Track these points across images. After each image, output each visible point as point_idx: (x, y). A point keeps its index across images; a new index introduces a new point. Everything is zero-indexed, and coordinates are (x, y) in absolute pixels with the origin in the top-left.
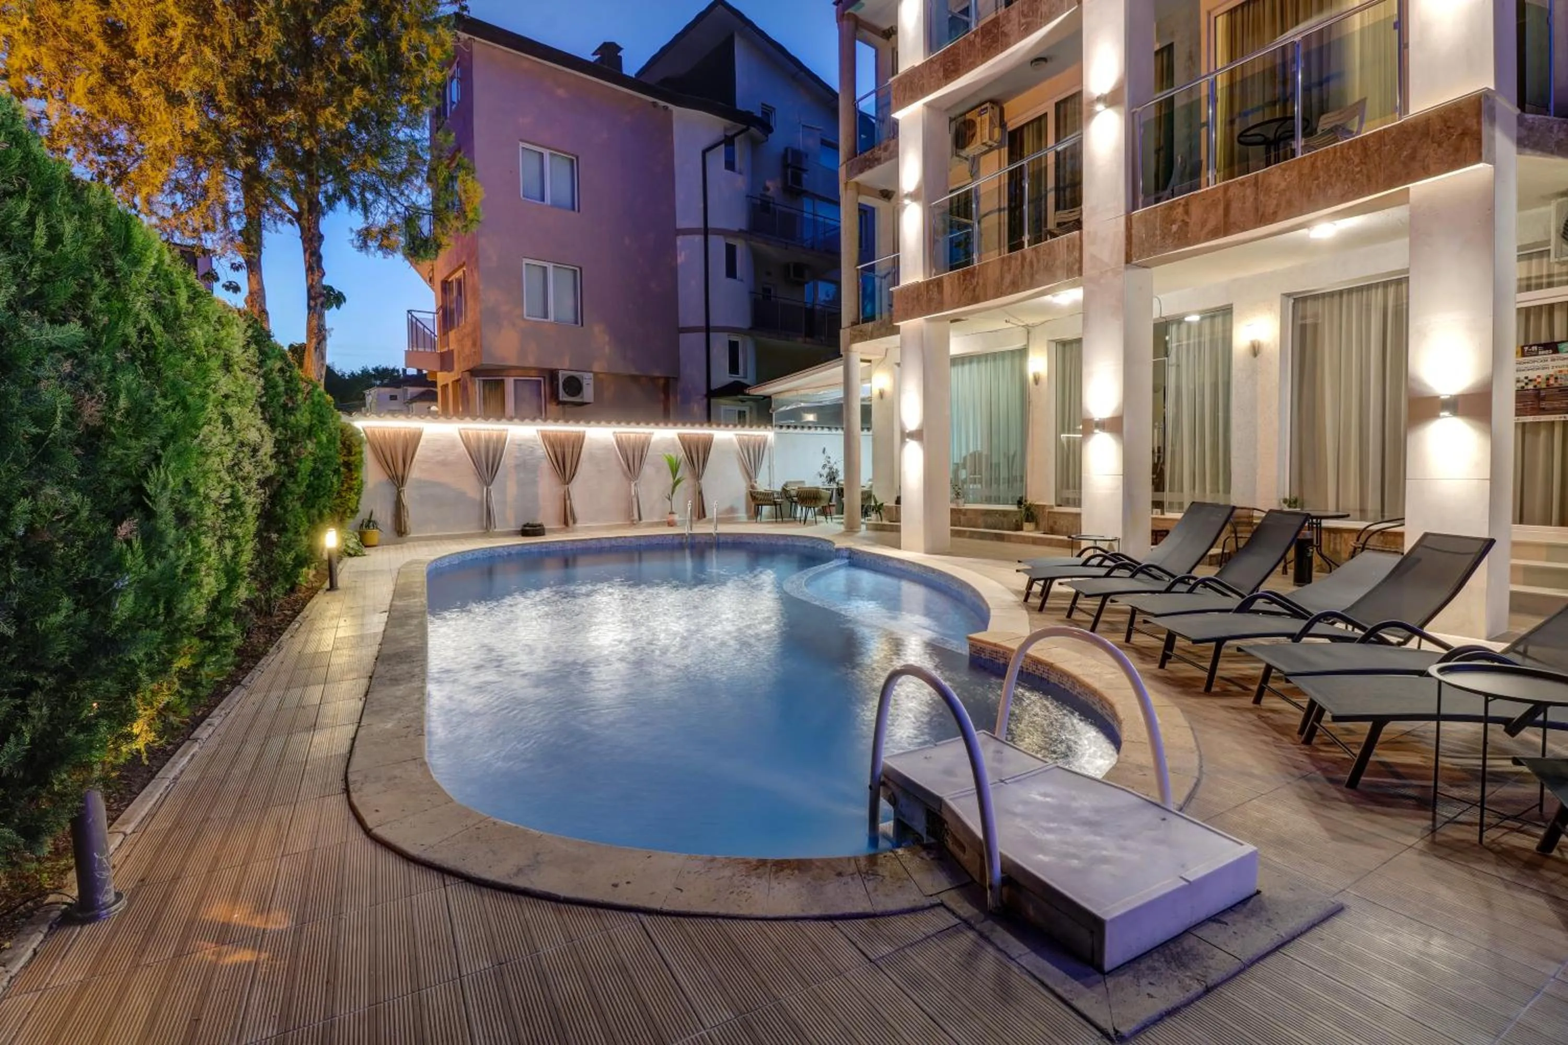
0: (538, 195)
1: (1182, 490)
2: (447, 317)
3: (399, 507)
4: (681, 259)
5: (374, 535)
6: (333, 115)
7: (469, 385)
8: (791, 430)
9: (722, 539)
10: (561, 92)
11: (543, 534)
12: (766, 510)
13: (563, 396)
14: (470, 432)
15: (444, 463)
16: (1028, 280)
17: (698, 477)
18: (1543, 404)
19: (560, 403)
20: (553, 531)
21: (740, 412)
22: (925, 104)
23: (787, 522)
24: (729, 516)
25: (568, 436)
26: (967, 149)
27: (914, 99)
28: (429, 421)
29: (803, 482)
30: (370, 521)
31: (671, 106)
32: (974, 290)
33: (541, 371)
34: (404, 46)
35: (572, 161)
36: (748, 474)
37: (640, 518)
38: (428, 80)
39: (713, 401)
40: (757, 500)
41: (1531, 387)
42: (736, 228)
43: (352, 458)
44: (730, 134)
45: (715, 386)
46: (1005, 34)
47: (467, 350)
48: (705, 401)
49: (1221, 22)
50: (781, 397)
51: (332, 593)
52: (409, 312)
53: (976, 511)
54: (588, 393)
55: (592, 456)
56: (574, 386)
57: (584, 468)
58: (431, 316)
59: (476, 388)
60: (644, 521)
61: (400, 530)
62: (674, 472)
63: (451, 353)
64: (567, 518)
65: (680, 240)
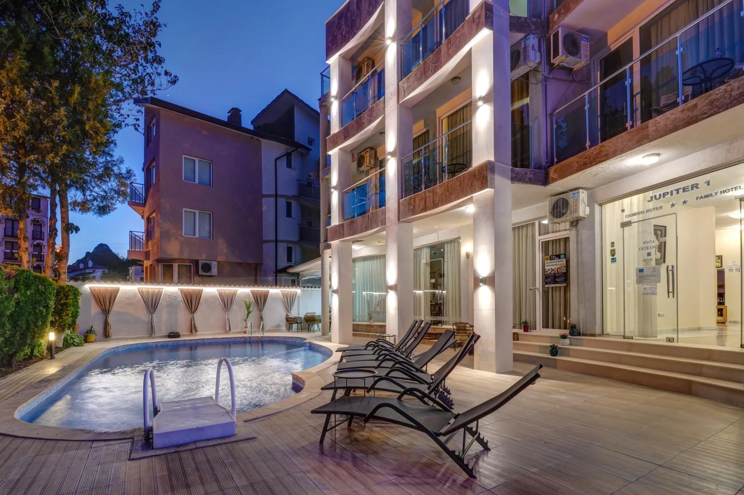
0: (193, 180)
1: (449, 316)
2: (149, 233)
3: (106, 324)
4: (264, 208)
5: (92, 337)
6: (52, 157)
7: (156, 267)
8: (309, 289)
9: (264, 339)
10: (204, 132)
11: (179, 337)
12: (295, 326)
13: (201, 273)
14: (144, 290)
15: (130, 304)
16: (370, 226)
17: (261, 310)
18: (557, 280)
19: (200, 276)
20: (184, 336)
21: (292, 280)
22: (339, 149)
23: (304, 331)
24: (277, 328)
25: (194, 291)
26: (362, 168)
27: (334, 147)
28: (123, 285)
29: (315, 313)
30: (91, 331)
31: (260, 139)
32: (354, 230)
33: (191, 261)
34: (87, 128)
35: (210, 163)
36: (287, 309)
37: (230, 330)
38: (99, 141)
39: (278, 275)
40: (290, 321)
41: (553, 272)
42: (291, 194)
43: (68, 301)
44: (289, 151)
45: (278, 268)
46: (363, 123)
47: (155, 251)
48: (275, 274)
49: (445, 122)
50: (305, 273)
51: (51, 360)
52: (130, 232)
53: (377, 325)
54: (214, 271)
55: (206, 300)
56: (207, 268)
57: (202, 307)
58: (141, 234)
59: (160, 269)
60: (231, 331)
61: (106, 335)
62: (248, 308)
63: (149, 251)
64: (193, 329)
65: (264, 200)
